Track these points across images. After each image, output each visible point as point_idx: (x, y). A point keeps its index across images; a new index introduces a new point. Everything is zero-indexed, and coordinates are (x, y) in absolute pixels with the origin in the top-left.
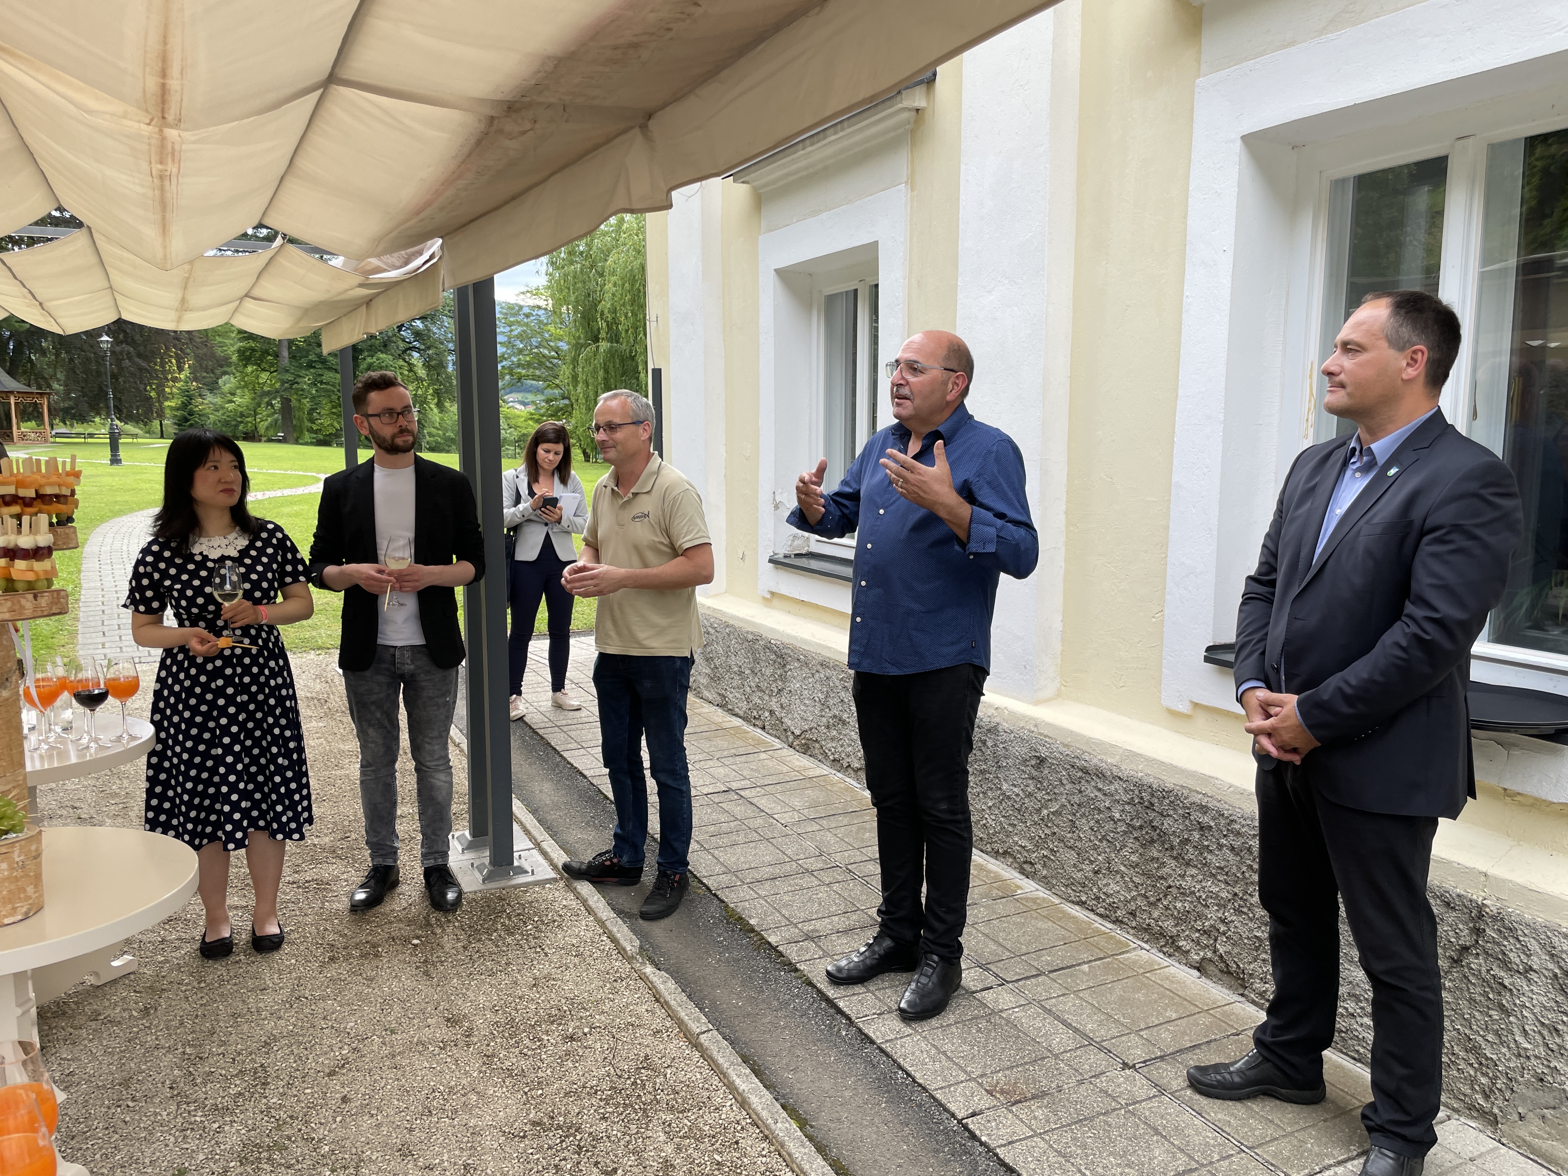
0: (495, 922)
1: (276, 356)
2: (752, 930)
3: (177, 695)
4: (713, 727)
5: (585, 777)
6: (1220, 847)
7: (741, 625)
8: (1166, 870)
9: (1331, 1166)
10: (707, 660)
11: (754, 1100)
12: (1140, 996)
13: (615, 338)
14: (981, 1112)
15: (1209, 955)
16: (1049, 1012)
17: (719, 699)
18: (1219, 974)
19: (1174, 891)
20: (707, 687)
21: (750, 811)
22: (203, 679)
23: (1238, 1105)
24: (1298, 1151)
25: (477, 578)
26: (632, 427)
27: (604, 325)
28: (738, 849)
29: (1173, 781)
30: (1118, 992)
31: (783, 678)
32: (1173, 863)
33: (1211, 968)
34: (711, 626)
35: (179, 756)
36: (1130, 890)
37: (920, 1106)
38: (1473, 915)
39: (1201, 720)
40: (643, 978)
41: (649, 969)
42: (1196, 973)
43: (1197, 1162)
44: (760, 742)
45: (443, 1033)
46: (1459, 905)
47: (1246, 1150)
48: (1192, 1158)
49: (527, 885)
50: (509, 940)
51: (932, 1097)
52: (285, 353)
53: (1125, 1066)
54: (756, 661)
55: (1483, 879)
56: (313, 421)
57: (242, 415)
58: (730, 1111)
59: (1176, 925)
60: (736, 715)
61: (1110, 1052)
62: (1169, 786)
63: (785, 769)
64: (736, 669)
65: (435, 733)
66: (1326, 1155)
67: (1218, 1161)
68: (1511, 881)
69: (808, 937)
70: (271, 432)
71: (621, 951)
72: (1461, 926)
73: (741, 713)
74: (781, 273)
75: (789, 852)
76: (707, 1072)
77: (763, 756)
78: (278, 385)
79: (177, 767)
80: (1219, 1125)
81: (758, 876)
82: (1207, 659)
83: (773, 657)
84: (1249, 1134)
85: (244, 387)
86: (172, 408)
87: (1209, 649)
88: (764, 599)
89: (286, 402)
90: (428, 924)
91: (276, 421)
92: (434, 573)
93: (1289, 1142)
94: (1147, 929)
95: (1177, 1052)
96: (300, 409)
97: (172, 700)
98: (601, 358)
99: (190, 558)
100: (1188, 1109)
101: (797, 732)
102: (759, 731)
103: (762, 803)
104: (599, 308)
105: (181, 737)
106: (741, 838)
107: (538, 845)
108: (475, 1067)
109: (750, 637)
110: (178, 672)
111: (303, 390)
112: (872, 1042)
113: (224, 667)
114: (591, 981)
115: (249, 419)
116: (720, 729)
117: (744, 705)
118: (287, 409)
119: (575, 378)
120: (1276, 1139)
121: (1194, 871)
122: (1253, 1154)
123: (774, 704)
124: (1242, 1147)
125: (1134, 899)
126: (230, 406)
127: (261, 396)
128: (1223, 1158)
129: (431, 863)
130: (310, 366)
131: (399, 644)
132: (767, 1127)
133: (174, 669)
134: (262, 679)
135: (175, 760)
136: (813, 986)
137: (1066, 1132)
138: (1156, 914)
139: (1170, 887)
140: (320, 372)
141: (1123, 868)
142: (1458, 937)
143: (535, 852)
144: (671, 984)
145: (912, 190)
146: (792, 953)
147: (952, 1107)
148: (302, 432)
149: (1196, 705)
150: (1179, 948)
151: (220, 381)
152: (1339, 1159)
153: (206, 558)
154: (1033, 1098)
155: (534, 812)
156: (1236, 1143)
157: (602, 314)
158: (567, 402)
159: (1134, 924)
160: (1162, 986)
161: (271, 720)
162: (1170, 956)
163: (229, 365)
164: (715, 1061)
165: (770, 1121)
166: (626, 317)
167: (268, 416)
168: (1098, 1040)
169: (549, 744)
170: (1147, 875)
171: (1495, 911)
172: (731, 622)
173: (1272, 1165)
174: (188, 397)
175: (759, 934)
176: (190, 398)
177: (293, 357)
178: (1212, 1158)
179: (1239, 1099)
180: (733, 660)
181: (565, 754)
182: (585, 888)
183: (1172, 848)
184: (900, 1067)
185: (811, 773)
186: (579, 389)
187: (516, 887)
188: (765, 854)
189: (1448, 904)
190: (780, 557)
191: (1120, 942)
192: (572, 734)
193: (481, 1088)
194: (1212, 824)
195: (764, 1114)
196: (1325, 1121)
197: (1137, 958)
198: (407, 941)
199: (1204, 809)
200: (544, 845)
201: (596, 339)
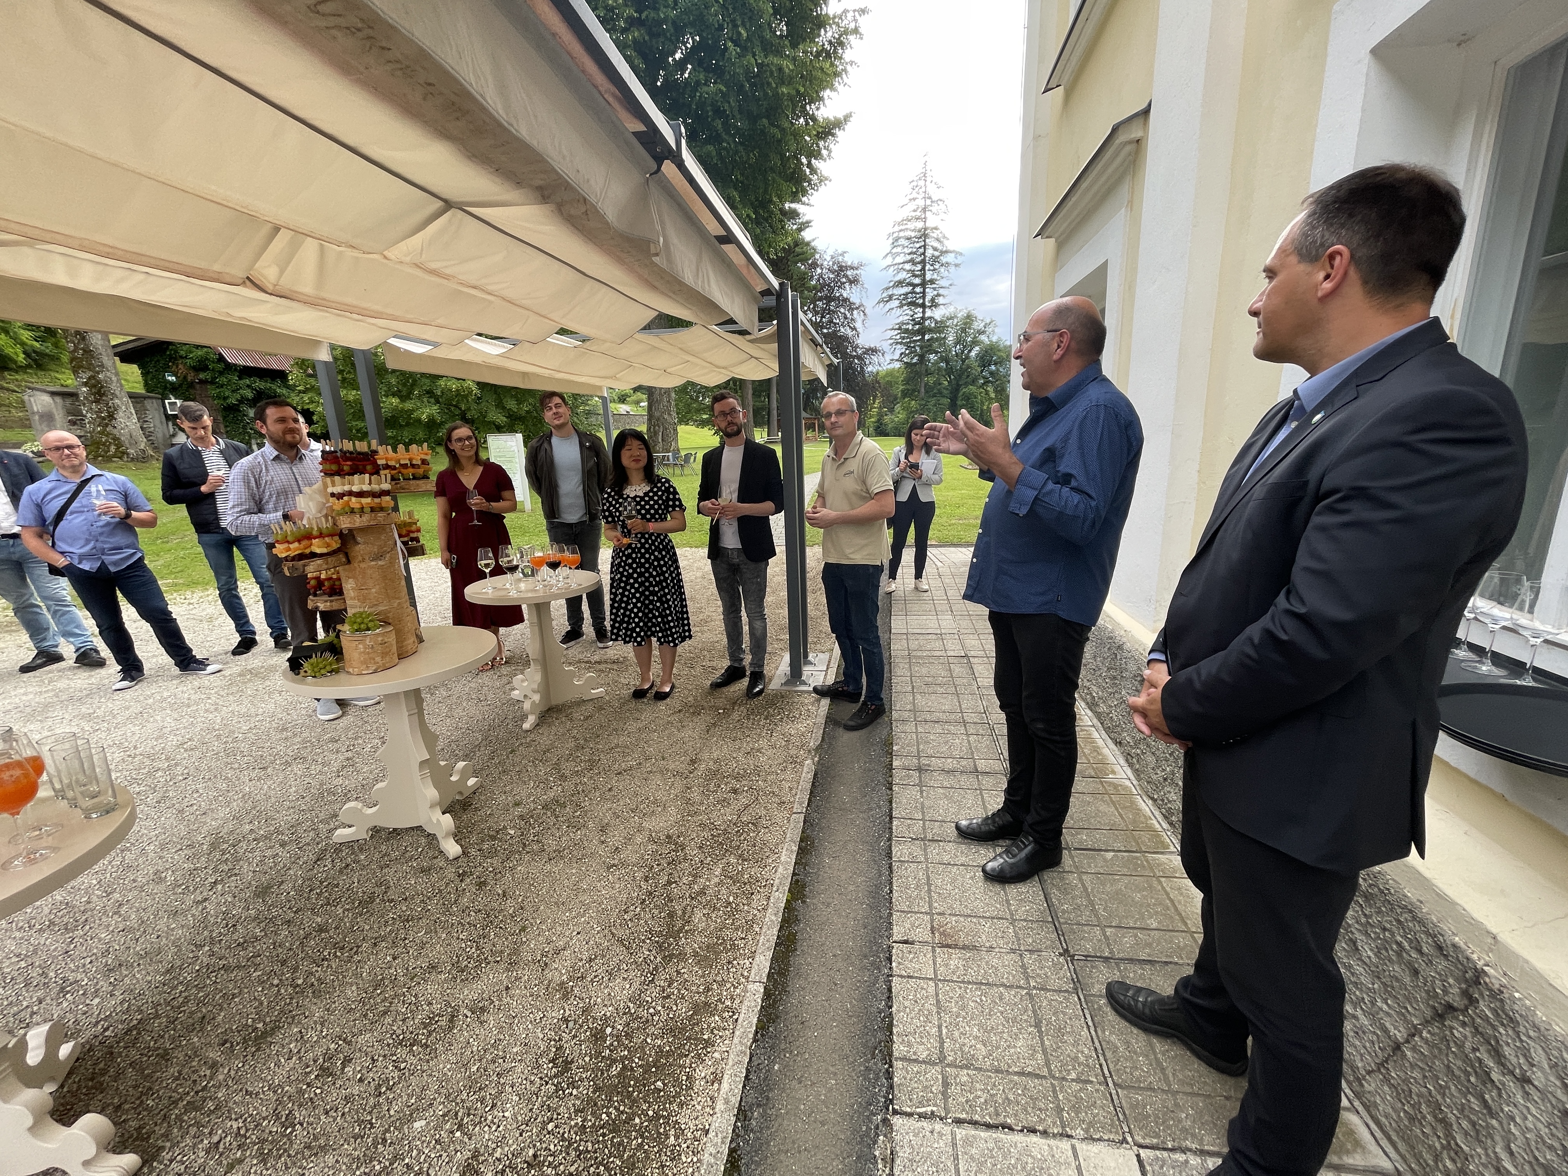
2: (890, 753)
9: (1190, 1150)
11: (780, 870)
12: (1138, 896)
14: (912, 943)
23: (1142, 1036)
24: (1164, 1114)
30: (1120, 886)
38: (1467, 976)
43: (1050, 1070)
46: (1453, 957)
47: (1111, 1084)
48: (1048, 1064)
49: (802, 692)
50: (762, 722)
51: (890, 915)
53: (1066, 952)
55: (1490, 940)
58: (770, 871)
61: (1063, 935)
66: (1194, 1136)
67: (1073, 1080)
68: (1527, 962)
69: (919, 768)
72: (1451, 981)
76: (782, 839)
80: (1104, 1046)
84: (1128, 1070)
90: (735, 703)
92: (745, 508)
93: (1164, 1101)
95: (1127, 959)
100: (1088, 1016)
112: (890, 860)
120: (1153, 1090)
122: (1114, 1092)
124: (1109, 1080)
128: (1077, 1080)
131: (730, 547)
136: (891, 804)
137: (960, 988)
142: (1445, 992)
146: (899, 777)
147: (895, 930)
152: (1206, 1148)
154: (963, 948)
156: (1106, 1072)
160: (1167, 894)
164: (787, 834)
165: (774, 889)
168: (1062, 920)
171: (1497, 986)
173: (1124, 1114)
175: (891, 757)
178: (1068, 1074)
179: (1145, 1030)
184: (891, 884)
187: (796, 692)
189: (1440, 948)
191: (1163, 842)
196: (1227, 1098)
197: (1166, 861)
198: (718, 709)
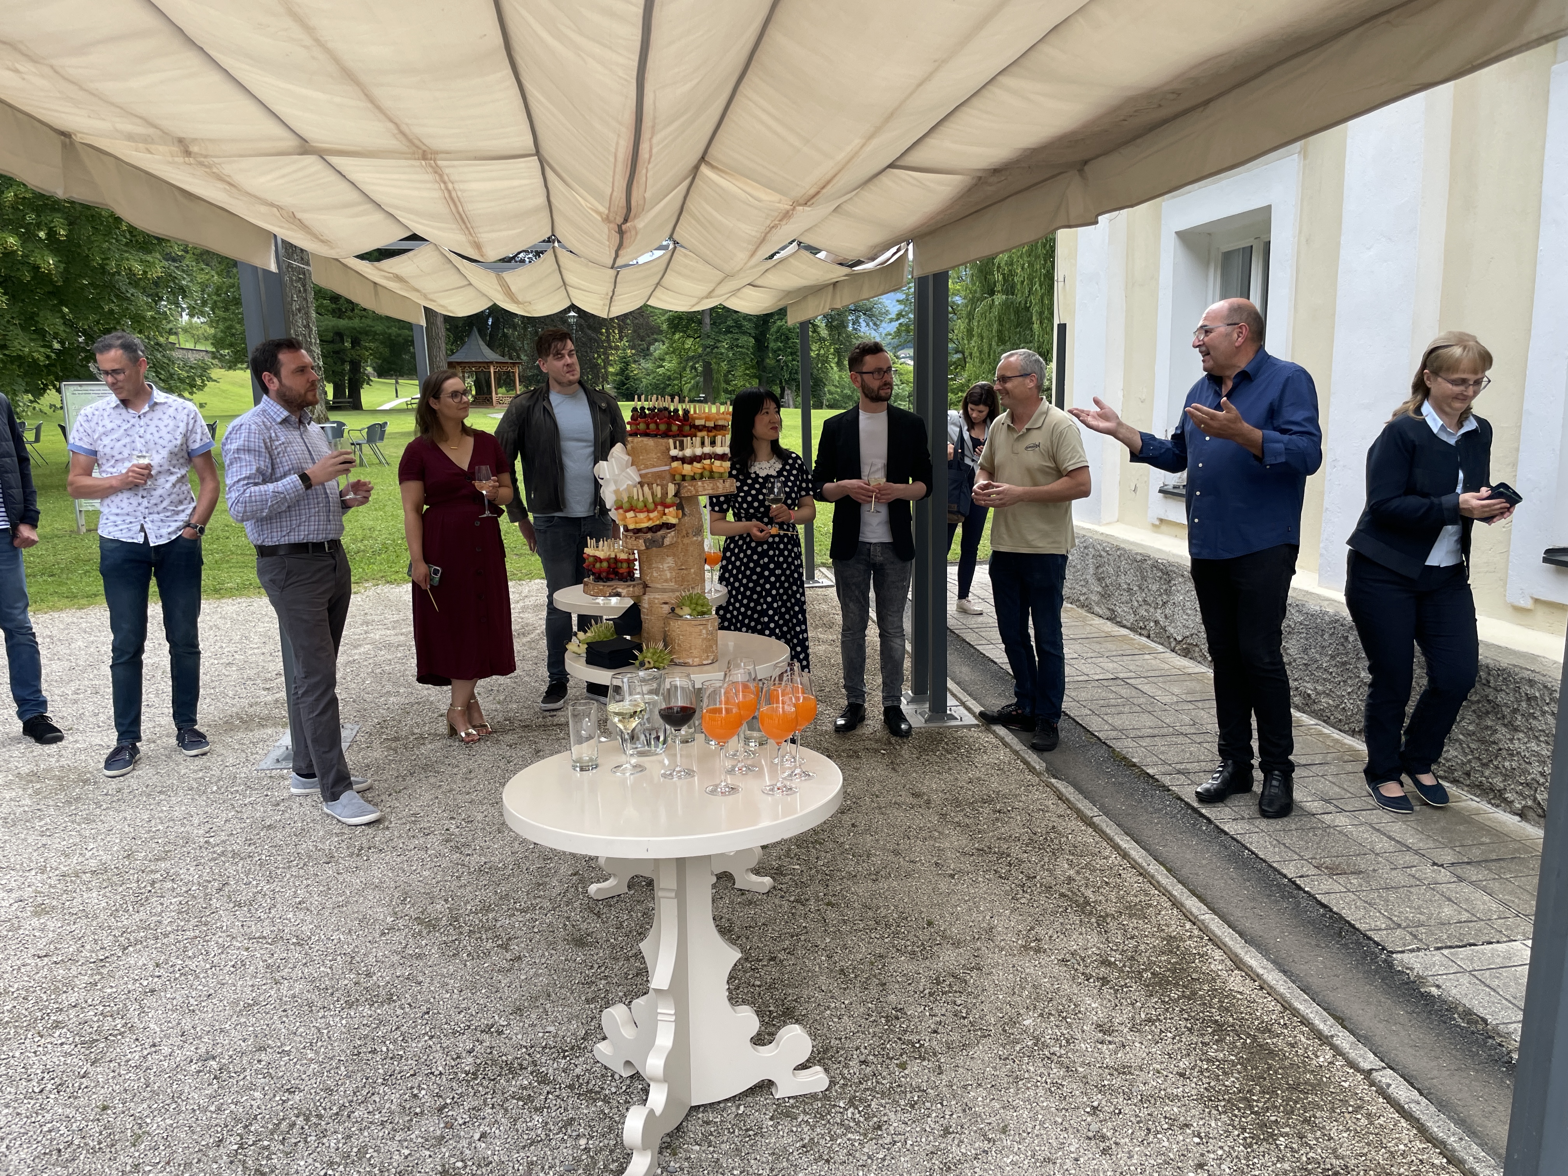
0: (937, 746)
1: (700, 322)
2: (1134, 765)
3: (738, 569)
4: (1103, 635)
5: (995, 663)
6: (1544, 713)
7: (1131, 547)
8: (1498, 736)
10: (1099, 580)
11: (1133, 853)
13: (1010, 289)
14: (1308, 876)
15: (1530, 803)
16: (1378, 830)
17: (1108, 614)
18: (1537, 818)
19: (1504, 753)
20: (1098, 604)
21: (1134, 693)
22: (755, 557)
25: (928, 494)
26: (1020, 379)
27: (1000, 278)
28: (1124, 716)
29: (1507, 661)
31: (1168, 592)
32: (1504, 730)
33: (1531, 814)
34: (1104, 550)
35: (738, 609)
36: (1466, 754)
37: (1260, 871)
39: (1541, 614)
40: (1049, 785)
41: (1053, 780)
42: (1517, 818)
44: (1145, 647)
45: (910, 800)
47: (1522, 916)
49: (958, 726)
50: (949, 756)
51: (1271, 866)
52: (707, 320)
53: (1434, 864)
54: (1144, 578)
56: (728, 382)
57: (669, 378)
58: (1114, 858)
59: (1504, 781)
60: (1124, 626)
61: (1424, 856)
62: (1504, 665)
63: (1167, 667)
64: (1125, 586)
65: (896, 609)
67: (1496, 919)
69: (1179, 772)
70: (693, 394)
71: (1032, 770)
73: (1129, 624)
74: (1181, 235)
75: (1167, 721)
76: (1097, 839)
77: (1147, 657)
78: (700, 350)
79: (737, 617)
80: (1504, 902)
81: (1140, 734)
82: (1545, 560)
83: (1159, 574)
85: (673, 352)
86: (613, 374)
87: (1548, 551)
88: (1154, 525)
89: (707, 366)
90: (890, 743)
91: (698, 383)
92: (899, 490)
94: (1480, 786)
95: (1483, 861)
96: (718, 371)
97: (735, 572)
98: (995, 312)
99: (748, 476)
100: (1480, 891)
101: (1179, 638)
102: (1145, 639)
103: (1145, 688)
104: (996, 261)
105: (740, 597)
106: (1127, 709)
107: (963, 704)
108: (935, 819)
109: (1139, 558)
110: (739, 553)
111: (722, 354)
112: (1226, 833)
113: (768, 550)
114: (1011, 784)
115: (676, 382)
116: (1109, 636)
117: (1132, 618)
118: (708, 372)
119: (970, 332)
121: (1521, 735)
122: (1526, 918)
123: (1159, 616)
124: (1519, 914)
125: (1469, 761)
126: (660, 371)
127: (685, 360)
128: (1501, 918)
129: (889, 704)
130: (728, 331)
131: (874, 541)
132: (1142, 867)
133: (736, 551)
134: (790, 560)
135: (735, 613)
136: (1182, 800)
137: (1374, 892)
138: (1487, 773)
139: (1500, 749)
140: (736, 336)
141: (1461, 737)
143: (961, 708)
144: (1071, 789)
145: (1305, 158)
146: (1166, 780)
147: (1285, 871)
148: (718, 394)
149: (1537, 601)
150: (1505, 799)
151: (652, 348)
153: (758, 476)
154: (1352, 873)
155: (958, 684)
157: (999, 267)
158: (959, 356)
159: (1468, 782)
160: (1483, 823)
161: (795, 588)
162: (1497, 806)
163: (661, 332)
164: (1103, 832)
165: (1144, 864)
166: (1023, 268)
167: (692, 379)
168: (1416, 849)
169: (964, 640)
170: (1482, 741)
172: (1122, 546)
174: (626, 363)
175: (1139, 767)
176: (627, 364)
177: (714, 324)
180: (1122, 579)
181: (978, 647)
182: (1001, 730)
183: (1504, 717)
184: (1247, 848)
185: (1190, 671)
186: (973, 344)
187: (950, 727)
188: (1147, 720)
190: (1170, 488)
192: (983, 634)
193: (940, 829)
194: (1537, 695)
195: (1140, 860)
198: (876, 751)
199: (1531, 683)
200: (968, 703)
201: (992, 293)
